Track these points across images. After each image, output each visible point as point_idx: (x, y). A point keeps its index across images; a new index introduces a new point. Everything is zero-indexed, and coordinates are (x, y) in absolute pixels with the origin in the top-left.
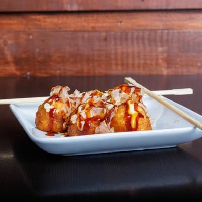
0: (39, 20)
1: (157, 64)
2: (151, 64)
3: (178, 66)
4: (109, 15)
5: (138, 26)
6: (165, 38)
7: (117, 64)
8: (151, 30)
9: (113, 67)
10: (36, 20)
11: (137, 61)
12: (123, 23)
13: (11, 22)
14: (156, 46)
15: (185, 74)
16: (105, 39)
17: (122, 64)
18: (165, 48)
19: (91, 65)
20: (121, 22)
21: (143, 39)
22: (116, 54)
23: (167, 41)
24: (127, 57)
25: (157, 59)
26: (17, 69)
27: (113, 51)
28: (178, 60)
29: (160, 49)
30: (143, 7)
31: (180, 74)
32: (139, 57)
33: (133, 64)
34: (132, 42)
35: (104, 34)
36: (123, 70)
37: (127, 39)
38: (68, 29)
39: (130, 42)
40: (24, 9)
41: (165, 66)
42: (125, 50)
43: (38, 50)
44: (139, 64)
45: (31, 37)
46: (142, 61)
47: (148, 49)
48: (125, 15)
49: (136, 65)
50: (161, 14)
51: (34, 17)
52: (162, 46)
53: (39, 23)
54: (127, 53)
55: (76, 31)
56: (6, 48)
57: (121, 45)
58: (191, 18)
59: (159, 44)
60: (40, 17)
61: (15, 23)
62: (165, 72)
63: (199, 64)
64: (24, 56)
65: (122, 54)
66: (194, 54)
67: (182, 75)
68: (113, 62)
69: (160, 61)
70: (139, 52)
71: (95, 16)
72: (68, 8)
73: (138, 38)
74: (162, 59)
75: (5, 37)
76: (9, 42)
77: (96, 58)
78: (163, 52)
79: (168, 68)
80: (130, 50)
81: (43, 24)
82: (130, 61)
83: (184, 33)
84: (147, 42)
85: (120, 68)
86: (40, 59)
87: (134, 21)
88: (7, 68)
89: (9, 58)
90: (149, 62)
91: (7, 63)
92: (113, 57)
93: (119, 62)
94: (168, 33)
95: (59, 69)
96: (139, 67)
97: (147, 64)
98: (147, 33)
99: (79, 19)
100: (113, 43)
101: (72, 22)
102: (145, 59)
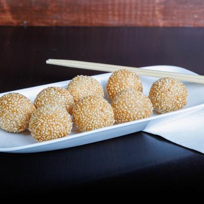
1: (154, 15)
2: (148, 16)
3: (174, 18)
7: (114, 15)
9: (110, 17)
11: (134, 13)
15: (181, 26)
17: (119, 15)
19: (88, 15)
22: (113, 5)
24: (124, 8)
26: (13, 18)
27: (110, 2)
28: (175, 12)
31: (176, 25)
32: (136, 8)
33: (130, 16)
36: (119, 20)
41: (162, 17)
42: (122, 1)
44: (136, 15)
46: (139, 13)
49: (133, 16)
54: (125, 5)
62: (161, 23)
63: (196, 16)
64: (20, 5)
66: (191, 6)
67: (178, 27)
68: (110, 12)
69: (157, 13)
70: (136, 4)
74: (159, 10)
77: (93, 8)
78: (160, 4)
79: (164, 19)
80: (128, 1)
82: (127, 13)
85: (116, 18)
86: (36, 8)
88: (4, 16)
89: (6, 7)
90: (146, 13)
91: (4, 11)
92: (110, 8)
93: (116, 13)
95: (56, 19)
96: (136, 18)
97: (143, 15)
102: (142, 11)
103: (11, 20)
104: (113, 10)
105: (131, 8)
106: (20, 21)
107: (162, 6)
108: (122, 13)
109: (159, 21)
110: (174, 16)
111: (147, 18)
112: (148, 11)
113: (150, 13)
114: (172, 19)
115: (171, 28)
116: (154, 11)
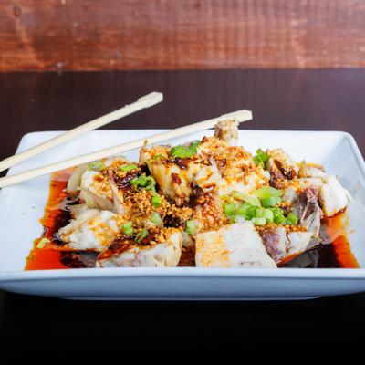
103: (35, 62)
104: (216, 40)
105: (247, 36)
106: (49, 63)
108: (231, 45)
109: (298, 57)
110: (324, 48)
111: (277, 54)
112: (278, 41)
114: (321, 55)
115: (320, 70)
116: (288, 40)
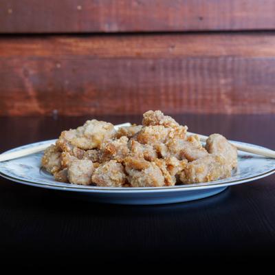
0: (70, 45)
1: (219, 100)
2: (212, 100)
4: (158, 38)
5: (195, 52)
6: (229, 67)
7: (167, 100)
8: (212, 57)
9: (163, 103)
10: (65, 44)
11: (193, 97)
12: (176, 49)
13: (34, 46)
14: (218, 77)
15: (255, 112)
16: (153, 69)
17: (175, 101)
18: (230, 80)
19: (135, 101)
20: (173, 47)
21: (201, 68)
22: (166, 87)
23: (232, 70)
24: (181, 91)
25: (219, 94)
26: (41, 107)
27: (162, 84)
28: (246, 95)
29: (223, 81)
30: (202, 27)
32: (196, 91)
33: (189, 102)
34: (188, 72)
35: (151, 62)
36: (175, 107)
37: (180, 69)
38: (106, 56)
39: (184, 73)
40: (49, 29)
42: (178, 83)
43: (67, 82)
44: (196, 100)
45: (59, 66)
46: (200, 97)
47: (208, 81)
48: (178, 38)
49: (192, 102)
50: (224, 37)
51: (62, 40)
52: (225, 77)
53: (69, 48)
54: (181, 87)
55: (115, 58)
56: (27, 80)
57: (173, 76)
58: (262, 43)
59: (221, 75)
60: (71, 41)
61: (38, 48)
62: (229, 110)
63: (273, 101)
64: (50, 89)
65: (175, 87)
67: (251, 115)
68: (163, 97)
69: (223, 97)
70: (196, 86)
71: (141, 40)
72: (106, 28)
73: (194, 67)
74: (226, 94)
75: (26, 65)
76: (31, 72)
77: (141, 92)
78: (226, 85)
79: (233, 105)
80: (185, 82)
81: (74, 49)
82: (185, 97)
83: (253, 60)
84: (206, 72)
85: (171, 105)
86: (69, 93)
87: (190, 45)
88: (28, 105)
89: (31, 92)
90: (209, 97)
91: (28, 98)
92: (162, 91)
93: (171, 97)
94: (233, 61)
95: (95, 106)
96: (196, 104)
97: (206, 100)
98: (206, 61)
99: (120, 44)
100: (162, 74)
101: (111, 47)
102: (204, 94)
107: (229, 88)
113: (215, 97)
